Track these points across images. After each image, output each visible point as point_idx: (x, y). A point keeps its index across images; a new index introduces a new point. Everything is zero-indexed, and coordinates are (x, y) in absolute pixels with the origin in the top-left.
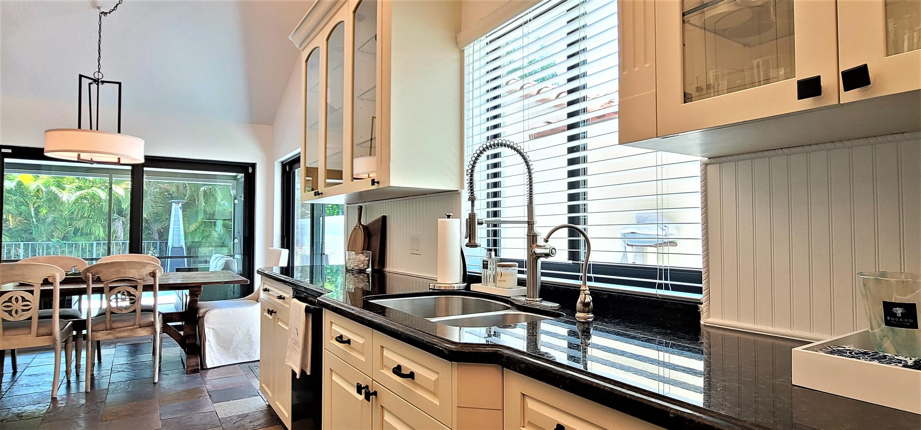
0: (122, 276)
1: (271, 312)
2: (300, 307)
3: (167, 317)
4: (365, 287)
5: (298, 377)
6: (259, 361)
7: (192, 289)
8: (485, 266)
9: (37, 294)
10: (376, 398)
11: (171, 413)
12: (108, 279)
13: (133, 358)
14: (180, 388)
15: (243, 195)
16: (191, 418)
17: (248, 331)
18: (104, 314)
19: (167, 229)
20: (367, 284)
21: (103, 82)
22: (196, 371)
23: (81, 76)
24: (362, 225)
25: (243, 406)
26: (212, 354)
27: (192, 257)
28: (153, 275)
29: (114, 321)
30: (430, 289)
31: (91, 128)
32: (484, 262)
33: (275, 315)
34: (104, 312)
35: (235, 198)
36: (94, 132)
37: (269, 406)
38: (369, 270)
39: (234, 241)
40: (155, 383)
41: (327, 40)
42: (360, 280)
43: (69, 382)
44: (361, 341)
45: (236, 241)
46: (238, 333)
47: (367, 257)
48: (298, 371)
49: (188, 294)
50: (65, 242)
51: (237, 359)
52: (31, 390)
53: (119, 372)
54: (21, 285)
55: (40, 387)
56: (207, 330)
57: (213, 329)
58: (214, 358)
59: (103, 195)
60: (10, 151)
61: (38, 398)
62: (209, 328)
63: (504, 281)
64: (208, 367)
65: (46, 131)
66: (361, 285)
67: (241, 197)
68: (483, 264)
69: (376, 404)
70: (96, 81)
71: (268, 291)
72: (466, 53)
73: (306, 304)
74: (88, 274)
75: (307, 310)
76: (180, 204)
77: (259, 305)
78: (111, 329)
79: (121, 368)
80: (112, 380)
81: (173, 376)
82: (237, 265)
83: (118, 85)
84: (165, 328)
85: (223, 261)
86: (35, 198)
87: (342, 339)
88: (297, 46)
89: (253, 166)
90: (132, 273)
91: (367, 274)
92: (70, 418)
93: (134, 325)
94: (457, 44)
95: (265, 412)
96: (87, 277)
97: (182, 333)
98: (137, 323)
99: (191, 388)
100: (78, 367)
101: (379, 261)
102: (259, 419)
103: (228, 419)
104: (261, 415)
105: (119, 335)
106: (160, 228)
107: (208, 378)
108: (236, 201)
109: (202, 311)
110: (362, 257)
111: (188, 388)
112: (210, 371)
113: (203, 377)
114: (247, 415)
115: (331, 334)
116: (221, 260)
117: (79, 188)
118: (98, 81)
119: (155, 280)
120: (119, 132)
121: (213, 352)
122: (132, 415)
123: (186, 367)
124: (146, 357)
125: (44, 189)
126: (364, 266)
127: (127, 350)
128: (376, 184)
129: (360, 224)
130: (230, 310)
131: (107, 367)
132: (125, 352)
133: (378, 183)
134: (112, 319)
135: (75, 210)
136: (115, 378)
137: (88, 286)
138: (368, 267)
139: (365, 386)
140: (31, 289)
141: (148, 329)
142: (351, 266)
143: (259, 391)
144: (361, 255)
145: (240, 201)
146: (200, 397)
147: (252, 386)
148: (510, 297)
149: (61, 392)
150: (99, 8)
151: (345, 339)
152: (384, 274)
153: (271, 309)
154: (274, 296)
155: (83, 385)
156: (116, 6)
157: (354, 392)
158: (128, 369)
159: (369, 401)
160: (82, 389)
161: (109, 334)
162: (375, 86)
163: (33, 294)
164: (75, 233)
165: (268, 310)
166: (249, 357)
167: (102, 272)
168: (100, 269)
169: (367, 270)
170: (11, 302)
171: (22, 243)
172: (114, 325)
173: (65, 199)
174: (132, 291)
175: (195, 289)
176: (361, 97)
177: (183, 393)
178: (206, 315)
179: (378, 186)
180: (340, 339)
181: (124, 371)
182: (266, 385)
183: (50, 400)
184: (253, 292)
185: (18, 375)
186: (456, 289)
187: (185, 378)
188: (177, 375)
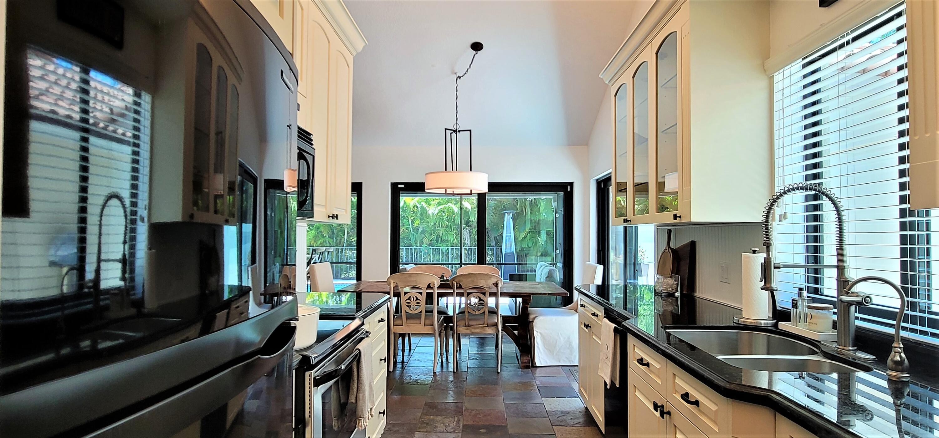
0: (475, 285)
1: (587, 326)
2: (610, 327)
3: (506, 319)
4: (674, 311)
5: (608, 387)
6: (578, 366)
7: (524, 298)
8: (795, 305)
9: (424, 295)
10: (670, 417)
11: (511, 399)
12: (466, 287)
13: (482, 349)
14: (517, 380)
15: (563, 209)
16: (526, 406)
17: (569, 338)
18: (464, 312)
19: (501, 236)
20: (676, 307)
21: (459, 131)
22: (527, 367)
23: (446, 129)
24: (671, 249)
25: (565, 404)
26: (540, 354)
27: (522, 264)
28: (496, 285)
29: (470, 320)
30: (734, 322)
31: (453, 170)
32: (794, 302)
33: (590, 330)
34: (463, 310)
35: (556, 213)
36: (455, 172)
37: (586, 408)
38: (678, 294)
39: (556, 252)
40: (498, 373)
41: (633, 77)
42: (669, 303)
43: (442, 362)
44: (658, 366)
45: (558, 251)
46: (560, 338)
47: (675, 281)
48: (608, 382)
49: (521, 302)
50: (430, 247)
51: (559, 362)
52: (421, 364)
53: (473, 359)
54: (413, 288)
55: (426, 363)
56: (535, 333)
57: (540, 333)
58: (542, 358)
59: (456, 209)
60: (403, 186)
61: (425, 371)
62: (537, 332)
63: (815, 324)
64: (537, 366)
65: (426, 174)
66: (670, 308)
67: (561, 210)
68: (793, 303)
69: (670, 422)
70: (455, 131)
71: (584, 306)
72: (776, 79)
73: (615, 325)
74: (454, 282)
75: (615, 330)
76: (511, 214)
77: (576, 317)
78: (469, 325)
79: (474, 356)
80: (470, 365)
81: (511, 369)
82: (559, 275)
83: (469, 132)
84: (504, 328)
85: (546, 271)
86: (412, 212)
87: (643, 361)
88: (607, 82)
89: (571, 184)
90: (482, 283)
91: (676, 297)
92: (445, 389)
93: (484, 324)
94: (765, 70)
95: (583, 413)
96: (453, 285)
97: (516, 332)
98: (486, 323)
99: (525, 381)
100: (447, 351)
101: (687, 286)
102: (578, 418)
103: (554, 413)
104: (580, 415)
105: (474, 331)
106: (497, 235)
107: (537, 375)
108: (557, 215)
109: (531, 317)
110: (670, 281)
111: (522, 381)
112: (538, 369)
113: (533, 373)
114: (569, 413)
115: (634, 356)
116: (545, 269)
117: (439, 204)
118: (456, 131)
119: (497, 289)
120: (471, 170)
121: (541, 353)
122: (484, 396)
123: (520, 363)
124: (490, 350)
125: (419, 206)
126: (673, 290)
127: (478, 342)
128: (678, 218)
129: (669, 247)
130: (554, 318)
131: (465, 354)
132: (476, 343)
133: (680, 217)
134: (469, 318)
135: (436, 222)
136: (471, 363)
137: (454, 291)
138: (677, 291)
139: (660, 405)
140: (421, 291)
141: (493, 328)
142: (659, 289)
143: (578, 394)
144: (669, 278)
145: (560, 215)
146: (532, 390)
147: (572, 388)
148: (819, 342)
149: (438, 369)
150: (456, 74)
151: (645, 362)
152: (694, 299)
153: (587, 324)
154: (589, 312)
155: (451, 365)
156: (467, 71)
157: (652, 408)
158: (479, 358)
159: (663, 418)
160: (451, 369)
161: (467, 329)
162: (677, 124)
163: (422, 295)
164: (437, 241)
165: (585, 324)
166: (570, 361)
167: (462, 281)
168: (461, 278)
169: (676, 294)
170: (410, 300)
171: (404, 248)
172: (471, 323)
173: (430, 213)
174: (482, 296)
175: (526, 298)
176: (665, 132)
177: (519, 385)
178: (535, 321)
179: (680, 220)
180: (641, 361)
181: (476, 359)
182: (584, 389)
183: (433, 374)
184: (573, 302)
185: (412, 351)
186: (763, 325)
187: (520, 372)
188: (514, 369)
